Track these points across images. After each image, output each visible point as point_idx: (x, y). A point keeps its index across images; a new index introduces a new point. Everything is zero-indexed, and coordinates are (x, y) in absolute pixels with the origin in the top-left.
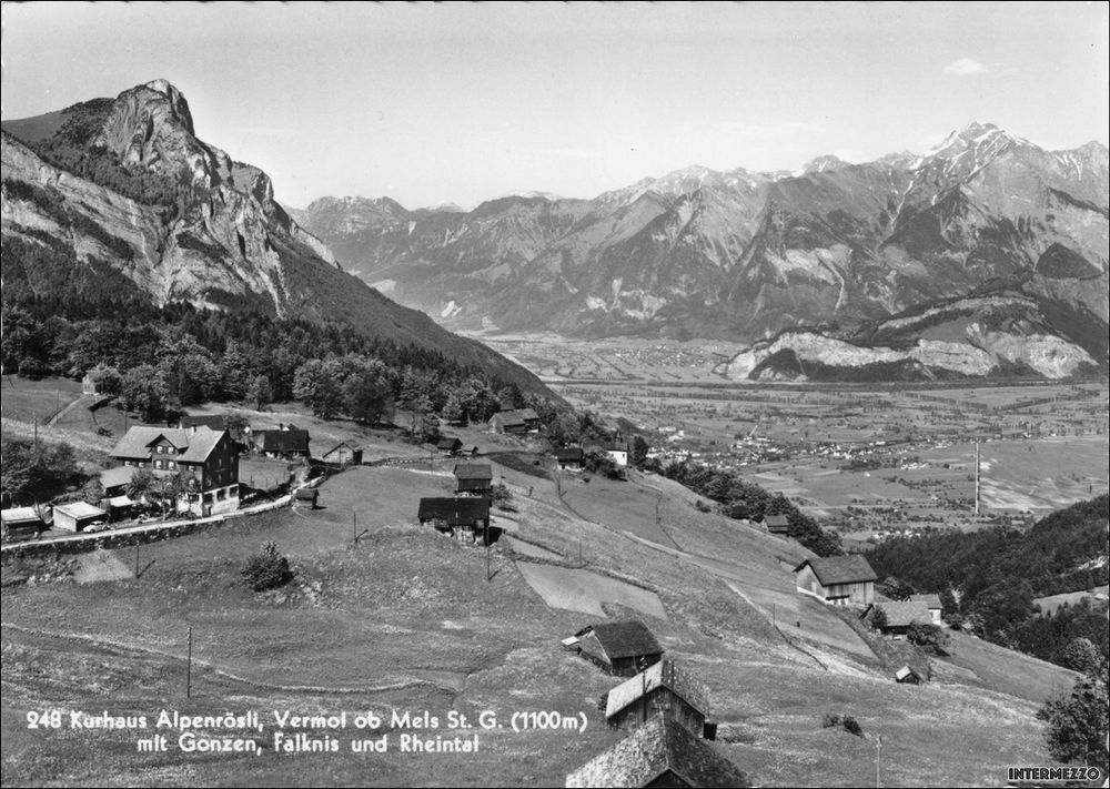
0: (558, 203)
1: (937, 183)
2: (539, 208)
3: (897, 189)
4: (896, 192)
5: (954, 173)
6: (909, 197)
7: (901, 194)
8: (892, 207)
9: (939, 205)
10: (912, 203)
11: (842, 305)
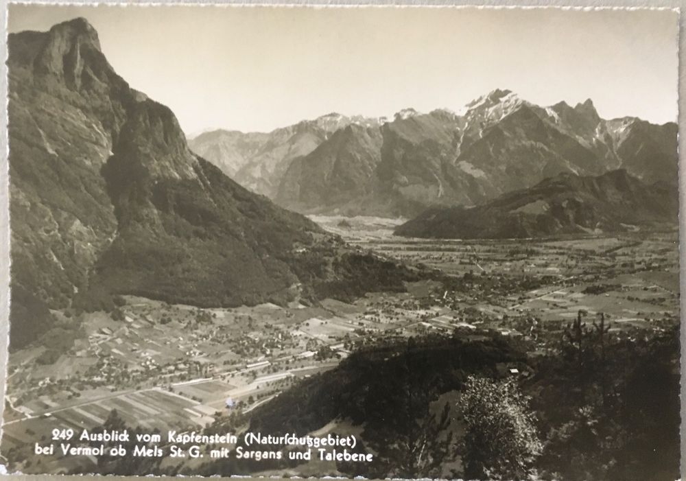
0: (248, 135)
1: (481, 124)
2: (237, 137)
3: (459, 127)
4: (459, 129)
5: (491, 118)
6: (467, 132)
7: (461, 130)
8: (457, 138)
9: (486, 137)
10: (470, 135)
11: (441, 195)
